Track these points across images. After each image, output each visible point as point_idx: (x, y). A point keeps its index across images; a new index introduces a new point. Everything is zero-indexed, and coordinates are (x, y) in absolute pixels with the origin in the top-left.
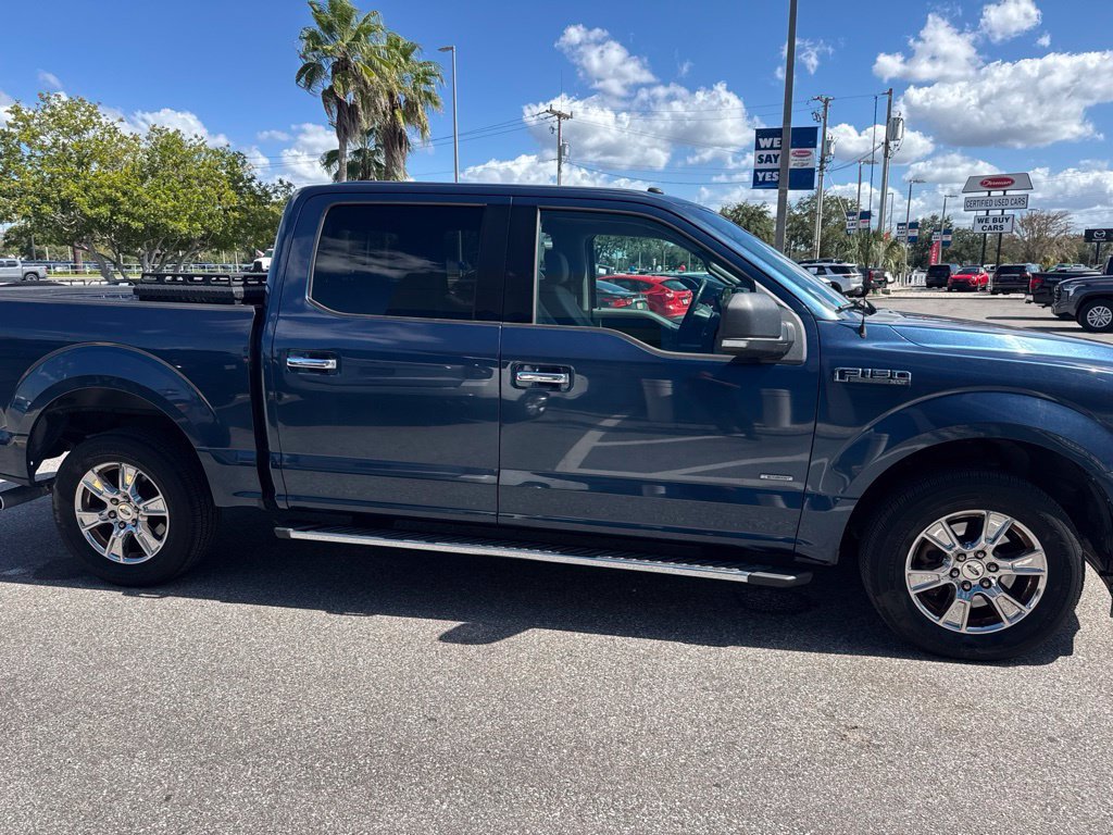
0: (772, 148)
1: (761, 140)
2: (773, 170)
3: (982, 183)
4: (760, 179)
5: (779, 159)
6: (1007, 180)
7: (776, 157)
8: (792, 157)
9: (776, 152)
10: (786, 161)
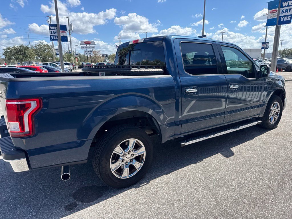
0: (54, 30)
1: (51, 27)
2: (56, 36)
3: (84, 43)
4: (52, 38)
5: (57, 33)
6: (90, 42)
7: (56, 32)
8: (61, 33)
9: (56, 31)
10: (59, 34)
